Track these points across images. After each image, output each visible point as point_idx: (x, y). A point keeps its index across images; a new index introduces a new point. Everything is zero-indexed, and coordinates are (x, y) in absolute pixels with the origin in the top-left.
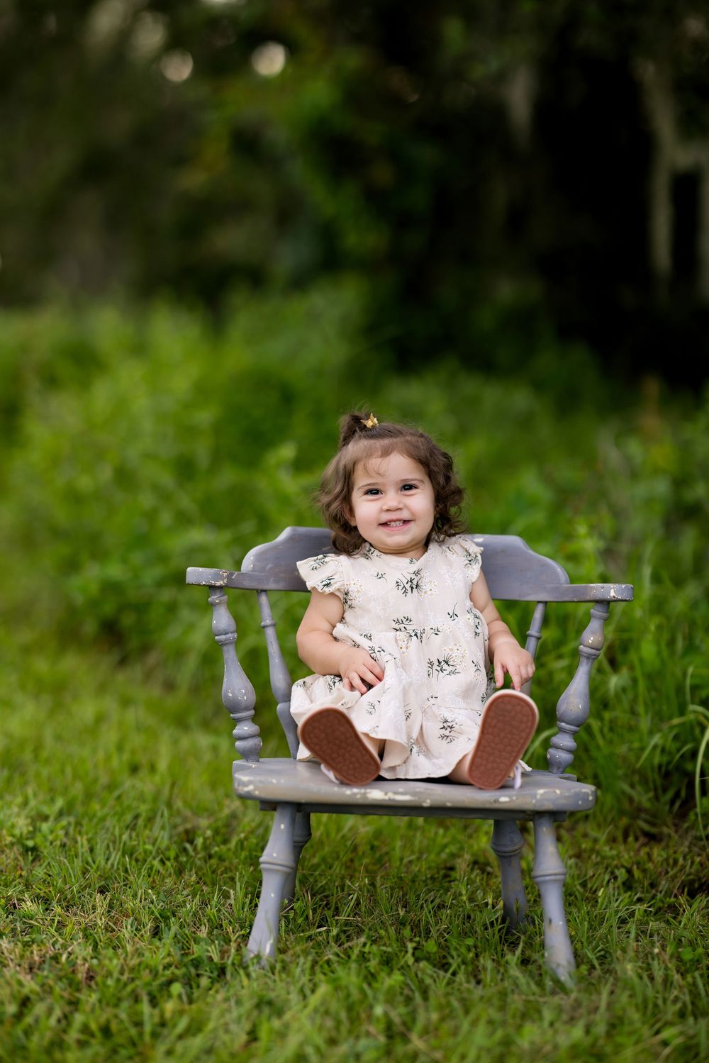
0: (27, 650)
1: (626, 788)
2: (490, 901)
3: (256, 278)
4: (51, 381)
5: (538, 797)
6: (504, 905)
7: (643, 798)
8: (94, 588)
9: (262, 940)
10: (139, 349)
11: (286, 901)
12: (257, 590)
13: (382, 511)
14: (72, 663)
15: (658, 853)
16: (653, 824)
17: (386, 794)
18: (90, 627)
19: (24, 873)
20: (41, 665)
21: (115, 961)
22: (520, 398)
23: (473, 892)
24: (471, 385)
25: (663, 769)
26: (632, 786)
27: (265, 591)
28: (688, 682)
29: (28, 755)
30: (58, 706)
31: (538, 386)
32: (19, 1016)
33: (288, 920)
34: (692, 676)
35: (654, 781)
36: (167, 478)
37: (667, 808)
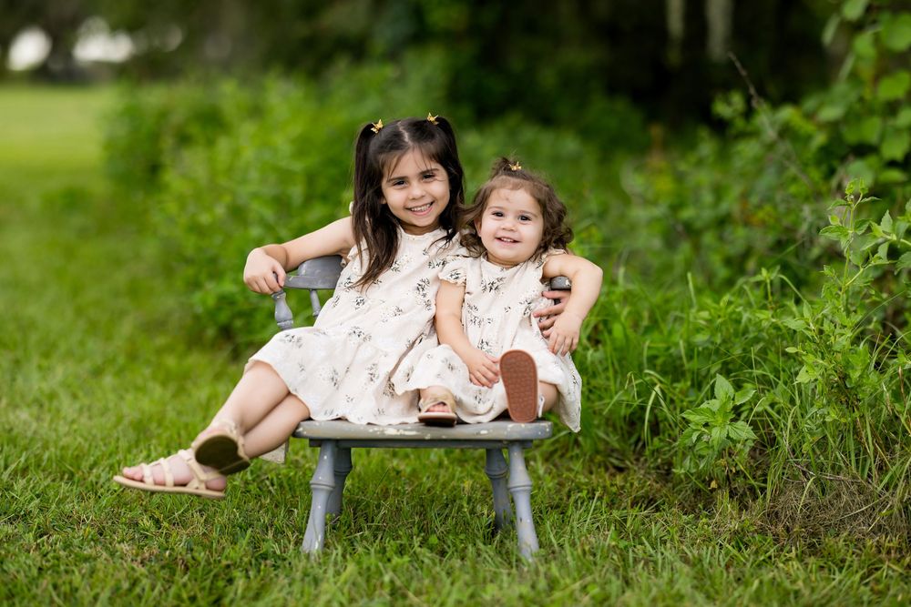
0: (160, 352)
1: (602, 434)
2: (486, 513)
3: (357, 49)
4: (184, 140)
5: (509, 430)
6: (496, 515)
7: (614, 441)
8: (211, 301)
9: (313, 540)
10: (256, 112)
11: (334, 515)
12: (309, 289)
13: (499, 229)
14: (196, 360)
15: (619, 480)
16: (622, 461)
17: (398, 430)
18: (211, 332)
19: (144, 503)
20: (171, 361)
21: (202, 554)
22: (570, 144)
23: (474, 507)
24: (529, 133)
25: (627, 419)
26: (608, 435)
27: (315, 290)
28: (645, 353)
29: (153, 426)
30: (181, 391)
31: (586, 133)
32: (130, 590)
33: (333, 528)
34: (649, 348)
35: (622, 428)
36: (269, 213)
37: (633, 447)
